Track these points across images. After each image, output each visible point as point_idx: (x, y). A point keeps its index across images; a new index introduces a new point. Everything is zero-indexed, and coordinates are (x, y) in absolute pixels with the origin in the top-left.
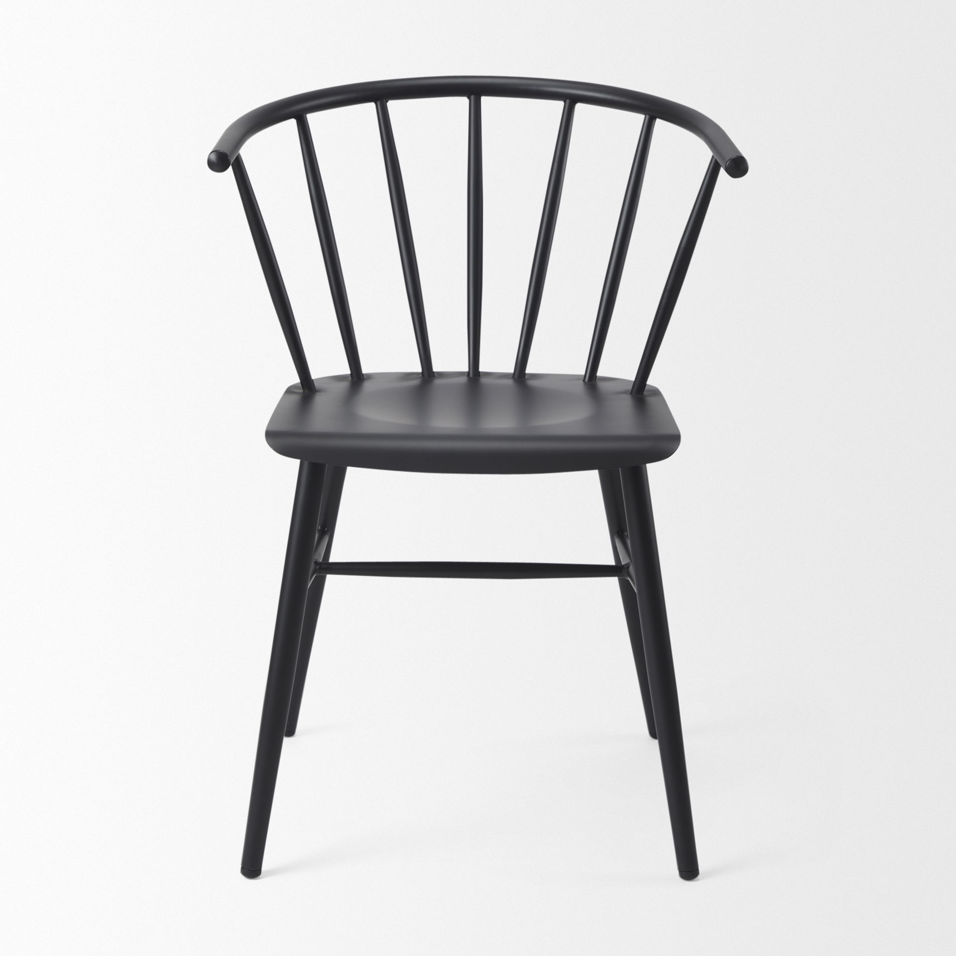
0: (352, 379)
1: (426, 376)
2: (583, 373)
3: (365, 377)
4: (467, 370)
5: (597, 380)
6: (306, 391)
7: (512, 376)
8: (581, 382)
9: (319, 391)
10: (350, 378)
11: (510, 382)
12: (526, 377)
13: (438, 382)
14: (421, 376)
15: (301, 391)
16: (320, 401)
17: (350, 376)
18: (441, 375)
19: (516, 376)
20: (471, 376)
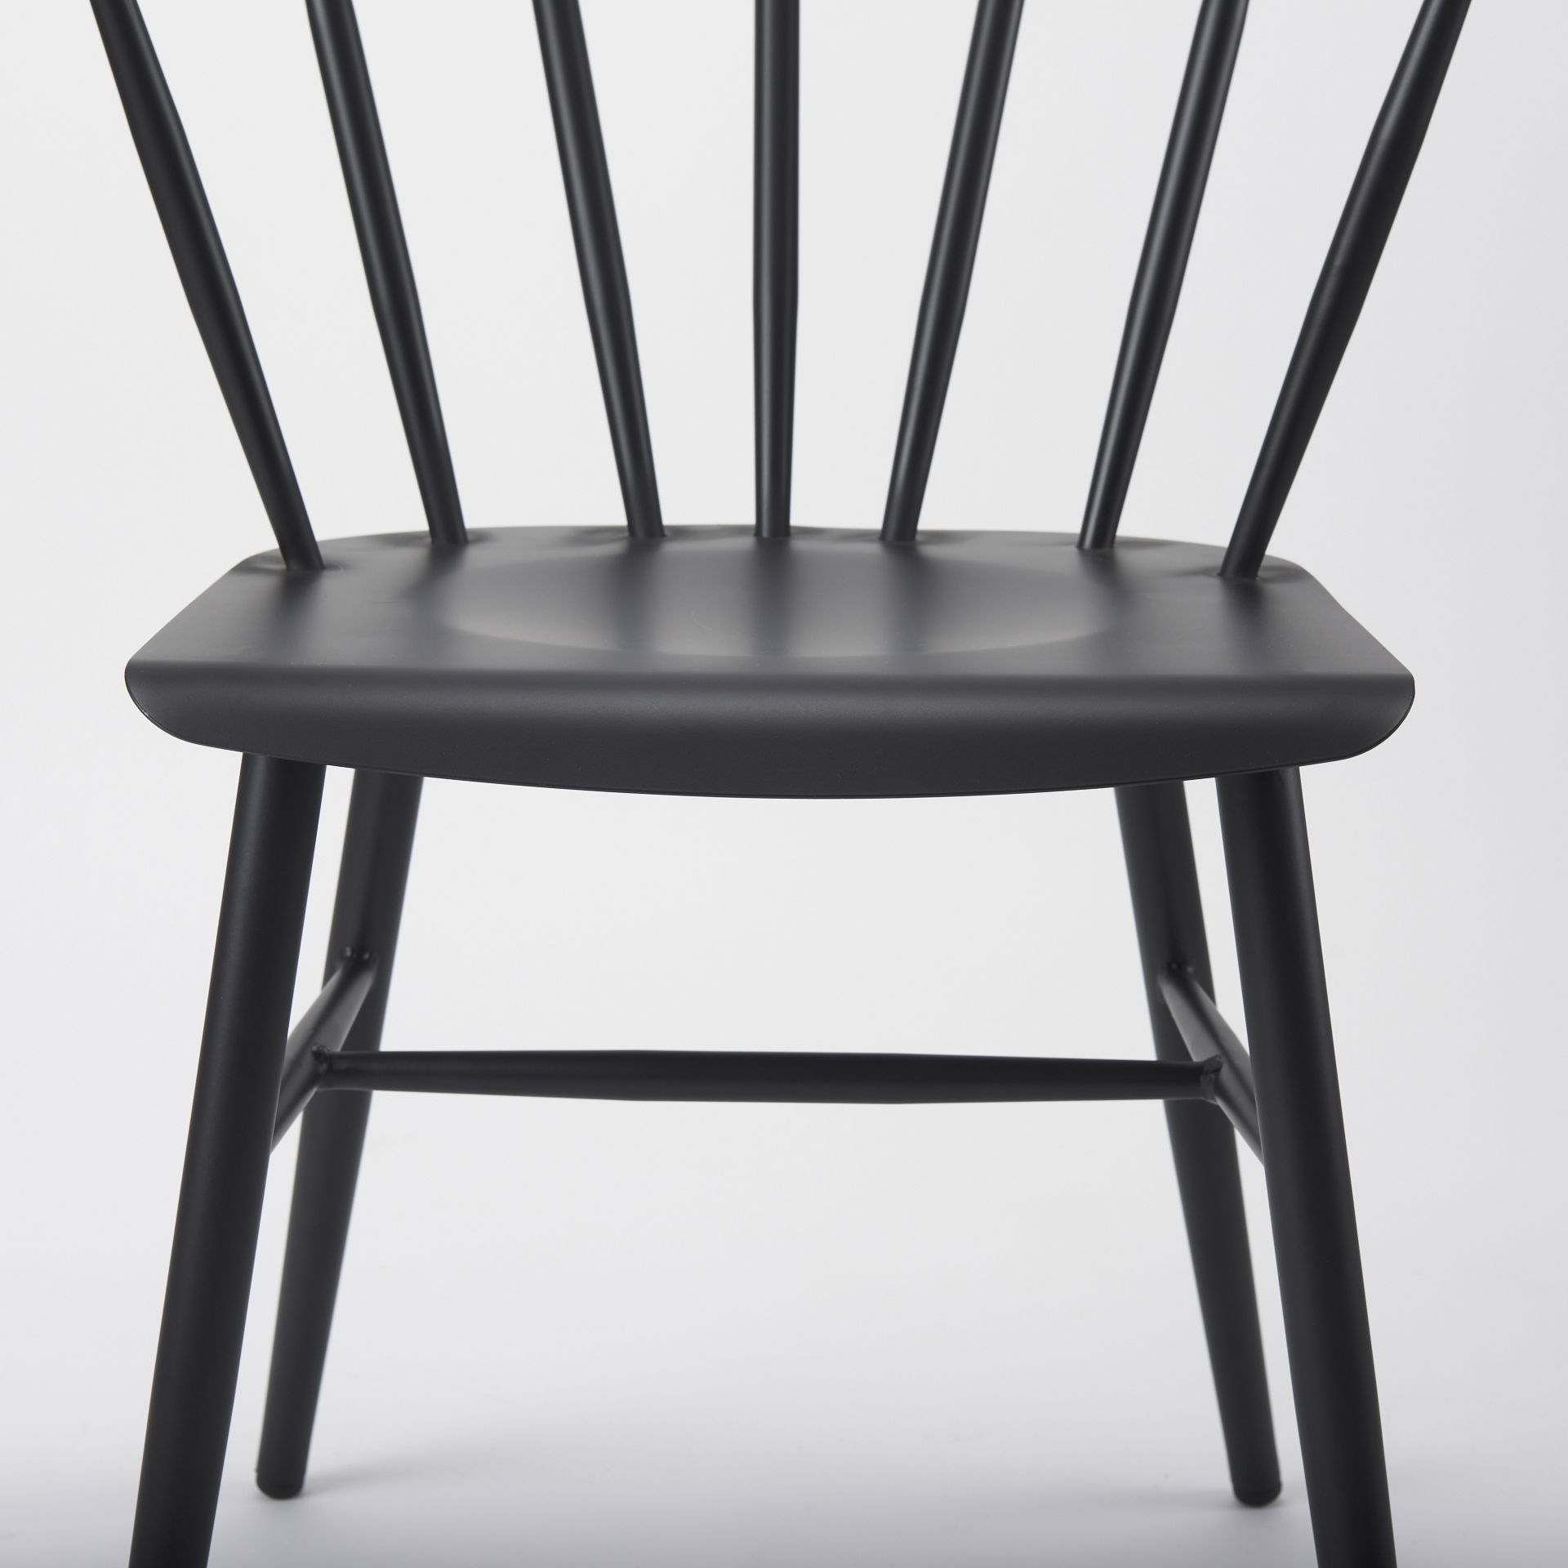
0: (432, 542)
1: (640, 532)
2: (1077, 529)
3: (470, 537)
4: (750, 519)
5: (1115, 545)
6: (295, 567)
7: (879, 536)
8: (1073, 549)
9: (334, 566)
10: (429, 540)
11: (874, 549)
12: (920, 538)
13: (671, 548)
14: (627, 534)
15: (282, 566)
16: (331, 590)
17: (429, 534)
18: (682, 532)
19: (890, 536)
20: (765, 533)
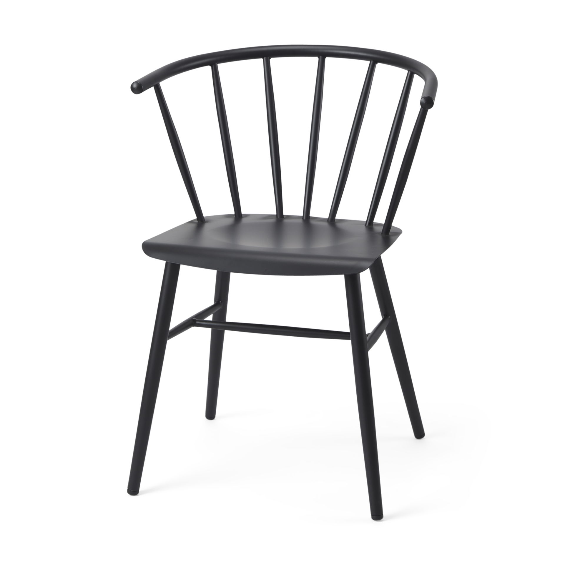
0: (235, 217)
1: (279, 217)
2: (366, 220)
3: (243, 216)
4: (302, 215)
5: (373, 225)
6: (200, 222)
7: (327, 220)
8: (364, 225)
9: (207, 222)
11: (326, 224)
12: (335, 221)
13: (286, 221)
14: (276, 217)
15: (197, 222)
18: (288, 217)
20: (304, 219)
